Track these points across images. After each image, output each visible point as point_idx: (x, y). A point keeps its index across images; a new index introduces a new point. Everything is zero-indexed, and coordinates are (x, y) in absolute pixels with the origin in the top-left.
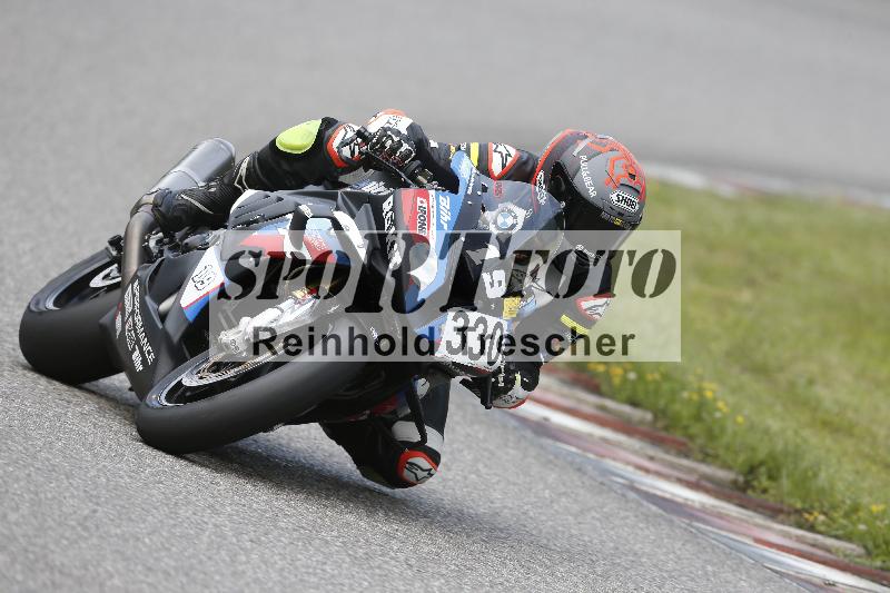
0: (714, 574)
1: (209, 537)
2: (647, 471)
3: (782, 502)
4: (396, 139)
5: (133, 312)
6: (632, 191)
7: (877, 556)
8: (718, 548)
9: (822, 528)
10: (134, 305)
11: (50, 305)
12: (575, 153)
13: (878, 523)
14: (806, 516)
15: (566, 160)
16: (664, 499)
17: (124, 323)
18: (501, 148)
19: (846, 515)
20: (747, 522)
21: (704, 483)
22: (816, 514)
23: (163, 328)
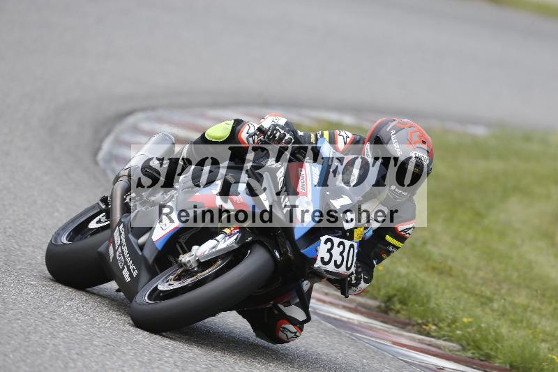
2: (324, 302)
3: (410, 318)
4: (282, 132)
5: (121, 245)
7: (469, 350)
8: (370, 348)
9: (434, 334)
10: (121, 240)
11: (64, 240)
12: (387, 130)
13: (469, 330)
14: (424, 327)
15: (382, 134)
16: (335, 319)
17: (115, 252)
18: (342, 133)
19: (449, 326)
20: (387, 332)
21: (360, 308)
22: (430, 325)
23: (143, 254)
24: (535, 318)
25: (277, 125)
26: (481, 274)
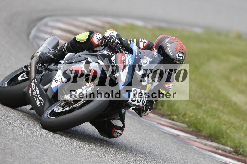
0: (146, 133)
1: (6, 123)
3: (165, 113)
4: (114, 39)
5: (35, 89)
6: (182, 53)
7: (191, 127)
8: (147, 125)
9: (176, 120)
10: (35, 87)
11: (6, 85)
12: (166, 43)
13: (192, 118)
14: (172, 116)
15: (163, 44)
17: (32, 92)
18: (143, 40)
19: (183, 116)
20: (155, 118)
22: (174, 116)
23: (46, 94)
24: (221, 114)
25: (112, 36)
26: (197, 94)
